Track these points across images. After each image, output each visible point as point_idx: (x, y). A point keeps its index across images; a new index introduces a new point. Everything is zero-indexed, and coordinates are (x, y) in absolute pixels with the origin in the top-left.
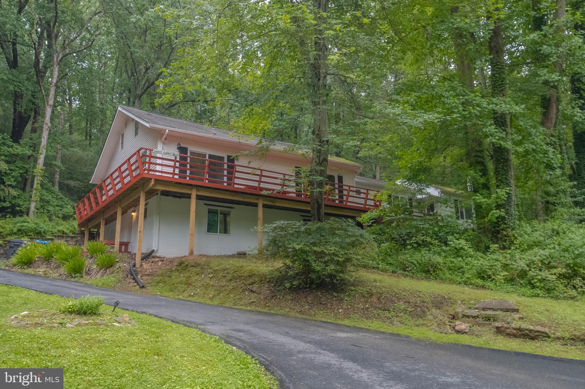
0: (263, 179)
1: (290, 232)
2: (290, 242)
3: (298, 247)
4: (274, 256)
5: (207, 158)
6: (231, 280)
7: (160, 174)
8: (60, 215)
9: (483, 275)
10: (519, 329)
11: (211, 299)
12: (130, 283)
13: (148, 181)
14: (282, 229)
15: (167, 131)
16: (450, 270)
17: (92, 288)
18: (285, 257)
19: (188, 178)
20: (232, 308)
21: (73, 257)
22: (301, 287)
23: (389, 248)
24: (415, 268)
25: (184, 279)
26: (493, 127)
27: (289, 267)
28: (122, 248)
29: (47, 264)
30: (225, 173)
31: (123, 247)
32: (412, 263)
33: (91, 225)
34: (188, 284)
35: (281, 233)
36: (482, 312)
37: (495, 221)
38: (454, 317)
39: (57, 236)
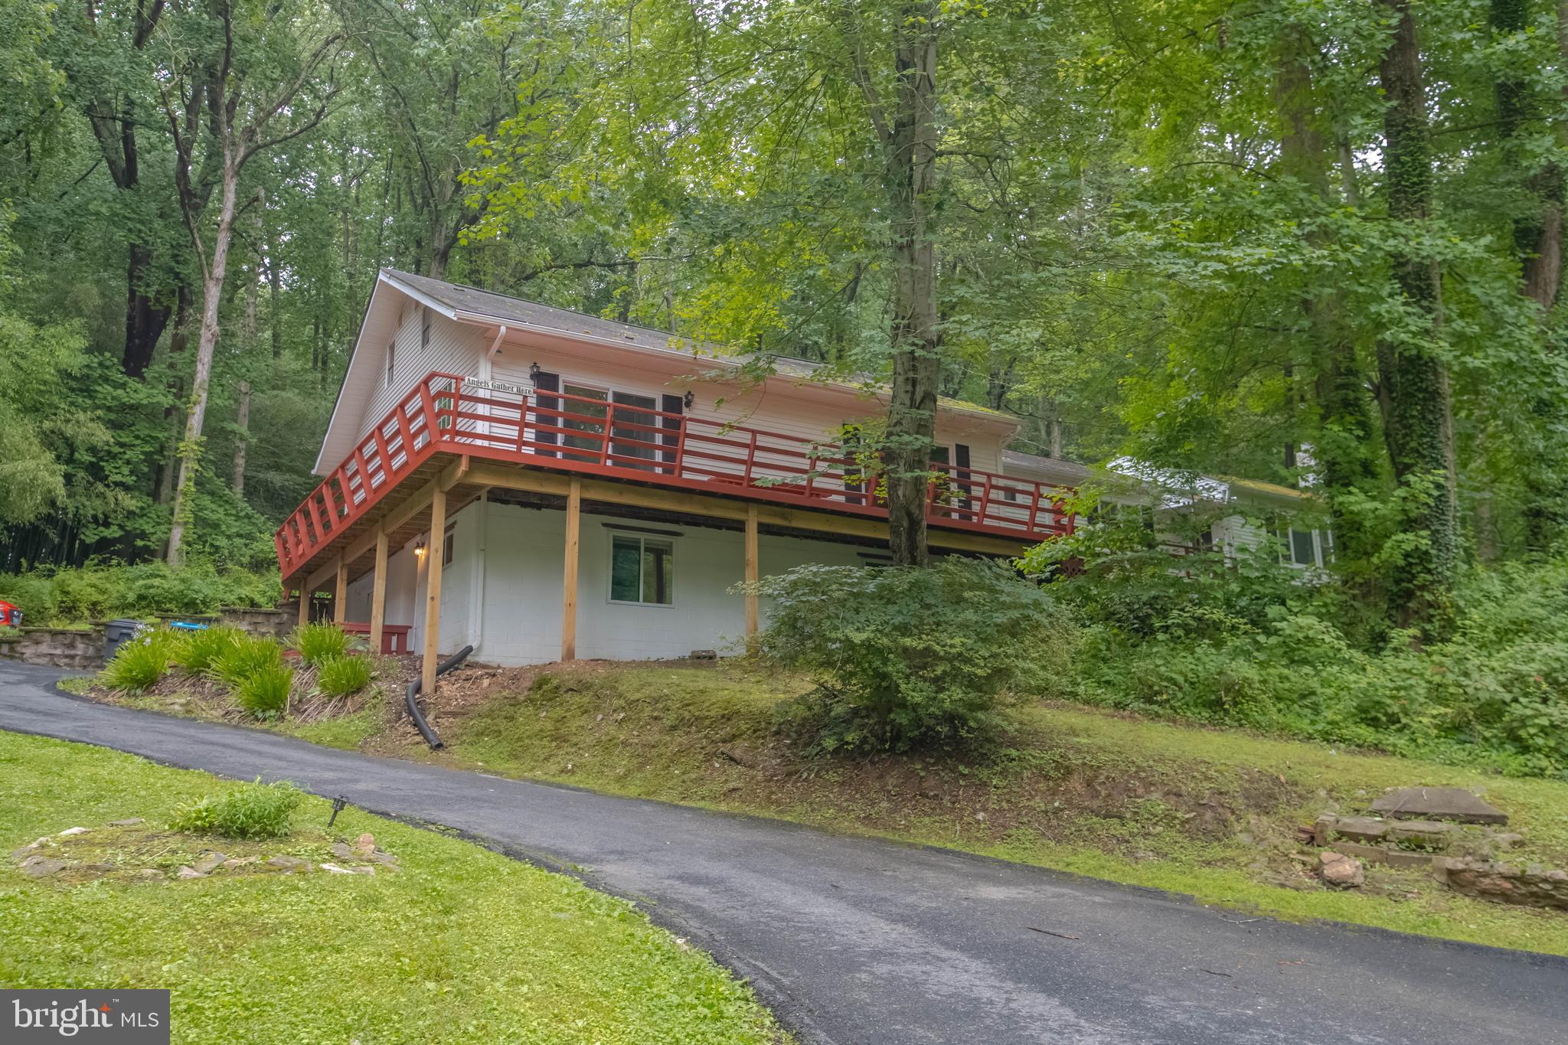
0: (759, 456)
1: (836, 594)
2: (837, 622)
3: (858, 638)
4: (791, 662)
5: (610, 400)
6: (674, 728)
7: (486, 443)
8: (245, 560)
9: (1372, 714)
11: (620, 779)
12: (405, 734)
13: (451, 462)
14: (814, 587)
15: (503, 329)
16: (1279, 699)
17: (303, 748)
18: (821, 665)
19: (559, 455)
20: (676, 807)
21: (259, 665)
22: (867, 747)
23: (1103, 639)
24: (1180, 695)
25: (549, 726)
26: (1400, 300)
27: (832, 694)
28: (390, 641)
29: (194, 685)
30: (659, 439)
31: (394, 639)
32: (1171, 680)
33: (314, 582)
34: (560, 739)
35: (811, 598)
36: (1396, 824)
37: (1401, 562)
38: (1313, 838)
39: (235, 611)
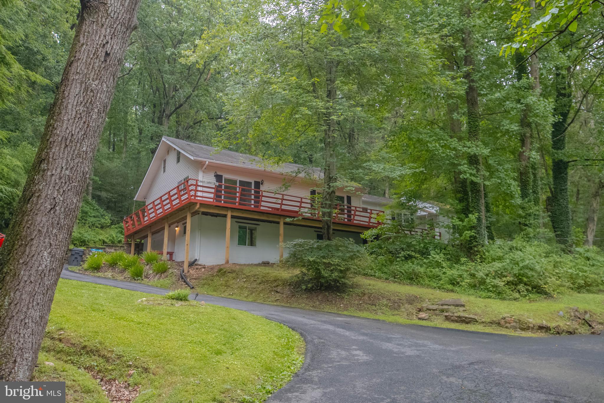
0: (284, 202)
1: (306, 248)
2: (306, 255)
3: (311, 259)
4: (294, 265)
5: (238, 184)
6: (260, 283)
7: (201, 199)
9: (453, 282)
10: (459, 317)
11: (246, 297)
12: (182, 284)
13: (194, 205)
14: (300, 245)
15: (207, 162)
16: (429, 277)
17: (153, 288)
18: (302, 266)
19: (223, 202)
20: (263, 303)
21: (134, 264)
22: (314, 288)
23: (385, 260)
24: (403, 276)
25: (224, 283)
26: (466, 166)
27: (305, 274)
29: (112, 269)
30: (253, 197)
31: (169, 256)
32: (401, 272)
33: (136, 237)
34: (228, 286)
35: (299, 249)
36: (440, 307)
37: (469, 239)
38: (420, 310)
39: (110, 246)
